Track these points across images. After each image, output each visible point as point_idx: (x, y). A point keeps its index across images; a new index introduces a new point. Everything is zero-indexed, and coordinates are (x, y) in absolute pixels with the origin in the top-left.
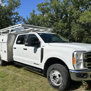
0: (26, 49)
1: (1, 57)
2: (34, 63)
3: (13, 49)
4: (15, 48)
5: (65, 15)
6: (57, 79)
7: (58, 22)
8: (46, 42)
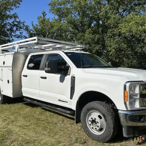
0: (46, 78)
1: (1, 90)
2: (59, 100)
3: (22, 77)
4: (26, 76)
5: (95, 22)
6: (98, 122)
7: (84, 33)
8: (78, 66)
